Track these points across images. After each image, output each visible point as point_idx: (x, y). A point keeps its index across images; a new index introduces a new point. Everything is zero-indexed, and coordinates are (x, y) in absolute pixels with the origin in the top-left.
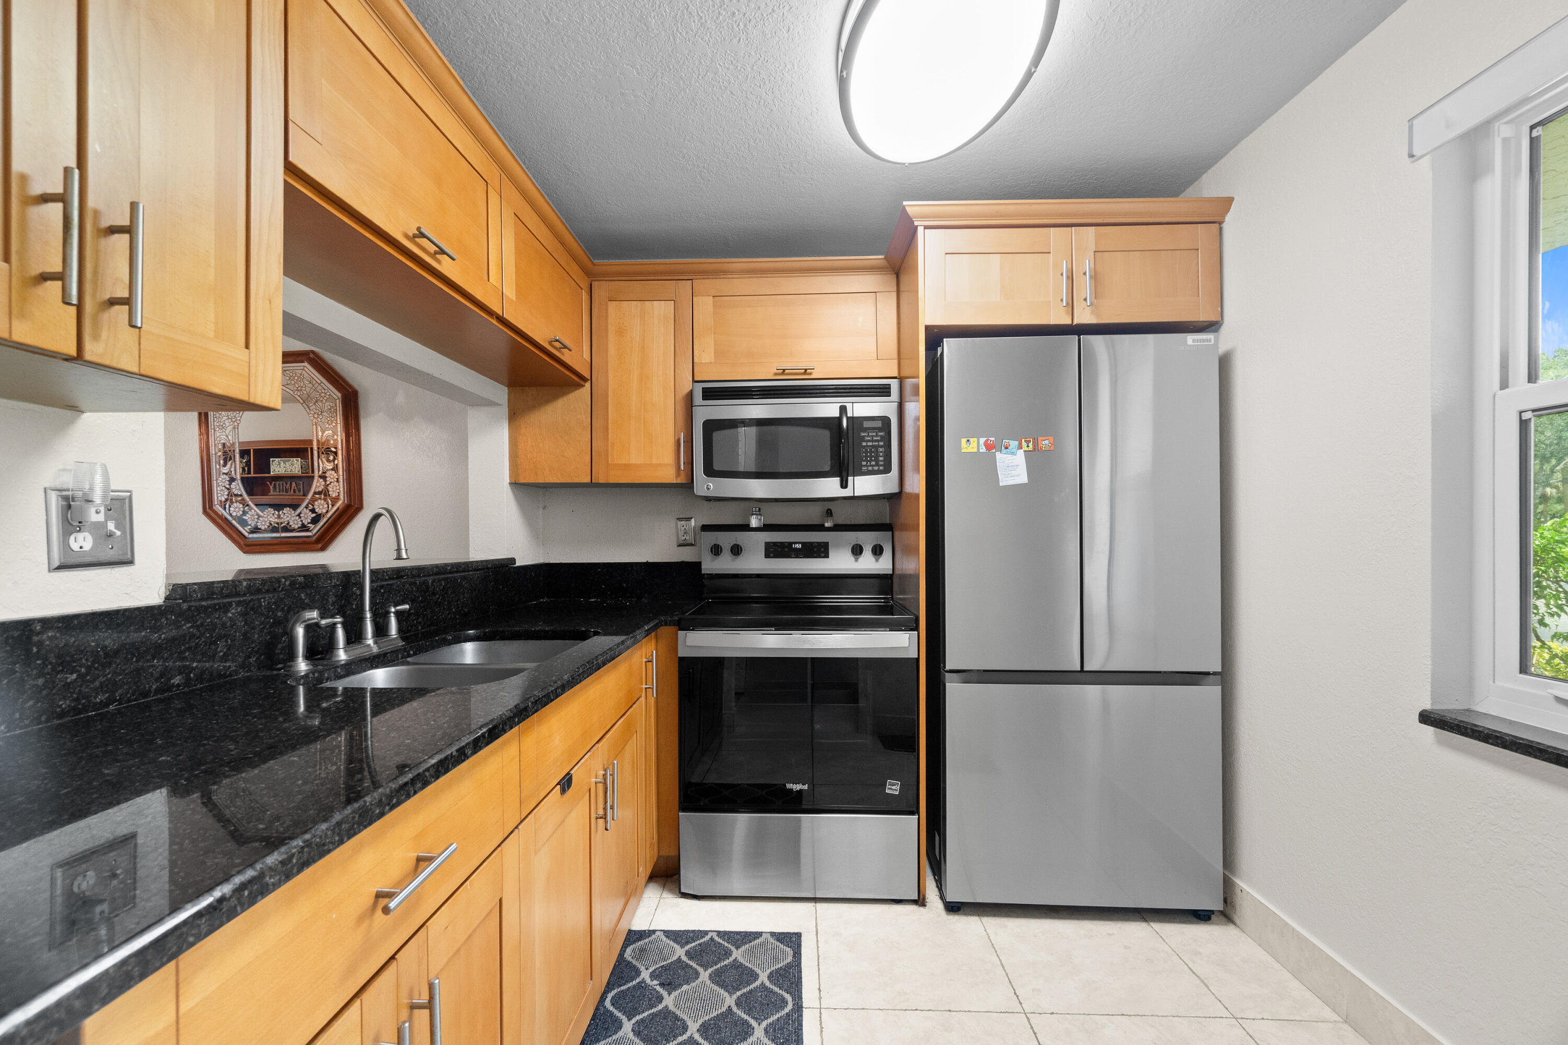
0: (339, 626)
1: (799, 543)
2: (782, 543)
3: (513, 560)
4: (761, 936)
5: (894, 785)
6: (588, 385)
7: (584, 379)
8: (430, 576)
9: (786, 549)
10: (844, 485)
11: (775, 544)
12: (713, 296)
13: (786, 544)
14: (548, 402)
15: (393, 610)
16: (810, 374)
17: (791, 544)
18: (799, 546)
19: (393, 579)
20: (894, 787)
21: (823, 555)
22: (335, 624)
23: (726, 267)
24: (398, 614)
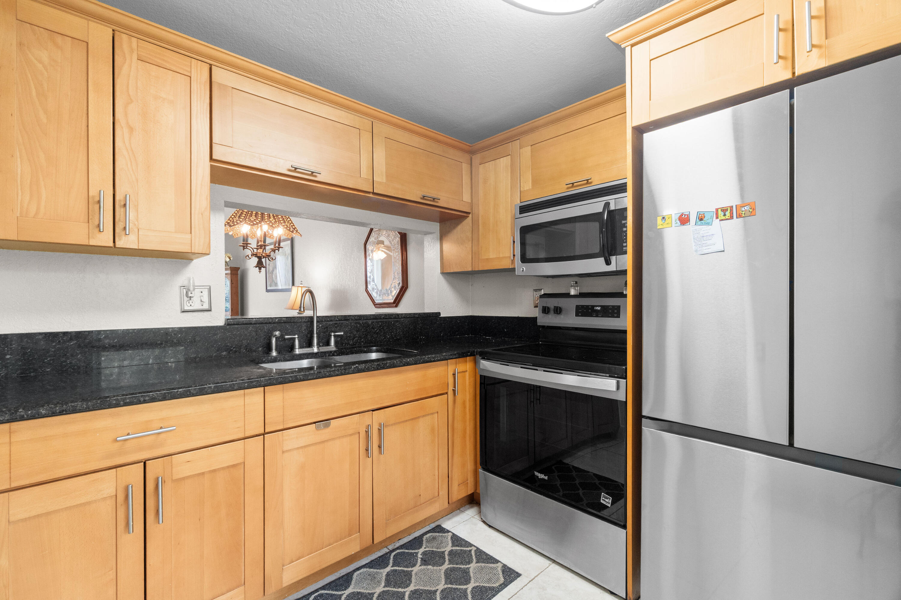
0: (297, 339)
1: (599, 306)
2: (588, 306)
3: (439, 313)
4: (497, 563)
5: (607, 498)
6: (470, 215)
7: (469, 213)
8: (370, 319)
9: (590, 311)
10: (608, 263)
11: (583, 306)
12: (531, 146)
13: (590, 307)
14: (455, 228)
15: (333, 334)
16: (591, 183)
17: (593, 306)
18: (599, 308)
19: (342, 320)
20: (607, 500)
21: (616, 315)
22: (295, 338)
23: (536, 124)
24: (335, 336)
